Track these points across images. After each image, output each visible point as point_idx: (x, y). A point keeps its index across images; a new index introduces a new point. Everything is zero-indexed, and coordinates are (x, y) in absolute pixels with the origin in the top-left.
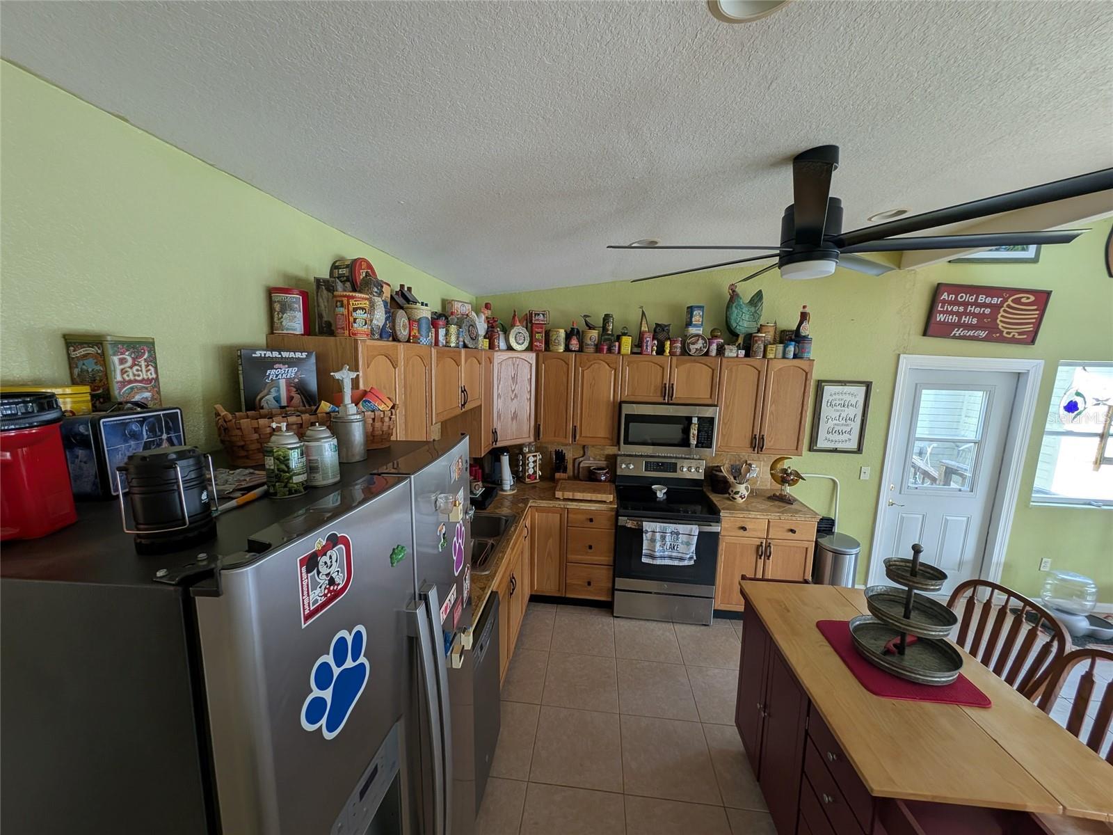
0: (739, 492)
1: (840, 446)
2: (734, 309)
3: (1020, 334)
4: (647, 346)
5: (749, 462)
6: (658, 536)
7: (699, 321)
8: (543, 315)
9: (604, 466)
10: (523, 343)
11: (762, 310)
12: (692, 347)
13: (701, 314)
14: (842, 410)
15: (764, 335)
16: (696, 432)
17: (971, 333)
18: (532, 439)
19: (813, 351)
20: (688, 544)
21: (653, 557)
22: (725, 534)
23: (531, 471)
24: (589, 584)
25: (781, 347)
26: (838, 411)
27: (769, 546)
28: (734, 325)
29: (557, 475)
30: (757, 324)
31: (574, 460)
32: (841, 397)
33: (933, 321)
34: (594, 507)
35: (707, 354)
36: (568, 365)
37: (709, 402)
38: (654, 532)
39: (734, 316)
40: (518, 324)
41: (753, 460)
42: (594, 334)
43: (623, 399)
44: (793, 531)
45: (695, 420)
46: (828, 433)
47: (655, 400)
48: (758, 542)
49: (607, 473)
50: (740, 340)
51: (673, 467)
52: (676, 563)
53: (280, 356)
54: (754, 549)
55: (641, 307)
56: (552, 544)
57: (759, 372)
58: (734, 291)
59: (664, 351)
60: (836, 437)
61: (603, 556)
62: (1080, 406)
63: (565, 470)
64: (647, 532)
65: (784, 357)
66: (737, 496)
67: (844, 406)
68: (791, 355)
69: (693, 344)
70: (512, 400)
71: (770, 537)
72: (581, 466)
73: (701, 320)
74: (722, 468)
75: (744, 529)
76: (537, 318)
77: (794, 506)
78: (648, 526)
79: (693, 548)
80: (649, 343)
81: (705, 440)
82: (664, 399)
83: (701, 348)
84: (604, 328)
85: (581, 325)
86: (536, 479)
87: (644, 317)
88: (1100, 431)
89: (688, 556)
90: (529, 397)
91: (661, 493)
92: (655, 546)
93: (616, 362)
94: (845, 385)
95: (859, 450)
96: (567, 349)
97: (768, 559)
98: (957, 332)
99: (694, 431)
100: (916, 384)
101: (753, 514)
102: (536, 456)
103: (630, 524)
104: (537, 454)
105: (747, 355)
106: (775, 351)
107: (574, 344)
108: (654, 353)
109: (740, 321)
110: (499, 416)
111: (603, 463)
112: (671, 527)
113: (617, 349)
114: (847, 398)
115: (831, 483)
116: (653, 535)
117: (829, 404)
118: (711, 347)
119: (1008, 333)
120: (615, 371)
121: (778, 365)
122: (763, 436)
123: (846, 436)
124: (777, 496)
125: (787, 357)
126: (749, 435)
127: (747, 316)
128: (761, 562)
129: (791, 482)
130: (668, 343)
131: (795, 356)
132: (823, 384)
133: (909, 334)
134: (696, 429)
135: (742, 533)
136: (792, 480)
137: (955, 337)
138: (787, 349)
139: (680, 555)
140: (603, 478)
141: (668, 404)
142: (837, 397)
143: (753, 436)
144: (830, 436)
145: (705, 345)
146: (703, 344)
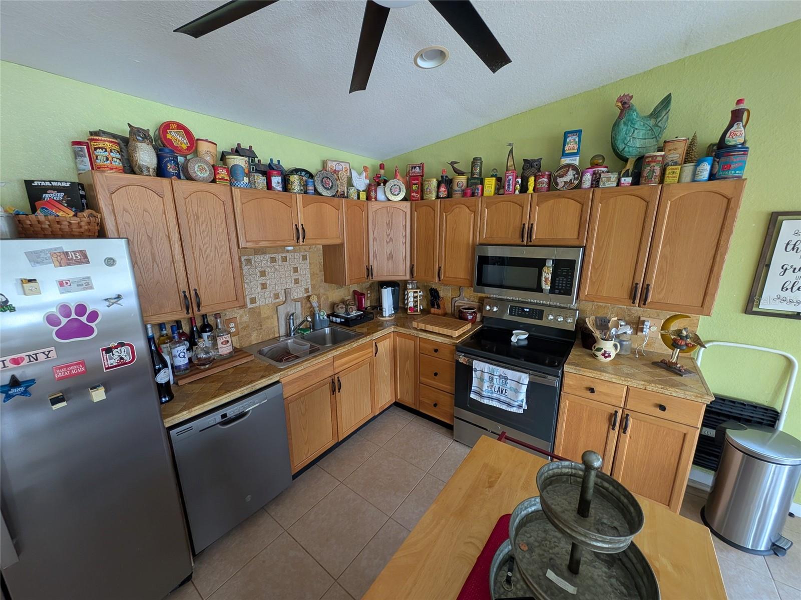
0: (602, 349)
4: (509, 185)
5: (642, 319)
6: (486, 376)
7: (573, 149)
8: (419, 167)
9: (475, 306)
10: (398, 195)
12: (559, 180)
13: (577, 140)
15: (665, 153)
16: (550, 276)
18: (408, 277)
20: (517, 391)
21: (482, 396)
22: (569, 391)
23: (411, 305)
24: (435, 405)
25: (689, 167)
27: (625, 418)
28: (621, 146)
29: (433, 310)
30: (657, 141)
31: (452, 299)
34: (440, 339)
35: (579, 186)
36: (434, 211)
37: (576, 243)
38: (482, 371)
39: (621, 135)
40: (399, 177)
41: (650, 317)
42: (462, 180)
43: (482, 242)
44: (663, 408)
45: (550, 263)
46: (785, 289)
47: (512, 242)
48: (612, 410)
49: (474, 312)
50: (630, 166)
51: (539, 314)
52: (504, 407)
53: (51, 185)
54: (605, 416)
55: (510, 145)
56: (409, 365)
57: (648, 203)
58: (626, 104)
59: (527, 189)
60: (797, 296)
61: (446, 384)
63: (439, 307)
64: (476, 371)
65: (694, 180)
66: (599, 354)
68: (705, 175)
69: (562, 176)
70: (388, 243)
71: (628, 407)
72: (456, 304)
73: (577, 146)
74: (587, 320)
75: (592, 390)
76: (413, 171)
77: (685, 379)
78: (477, 364)
79: (523, 396)
80: (511, 182)
81: (564, 284)
82: (523, 241)
83: (571, 180)
84: (472, 174)
85: (450, 173)
86: (417, 311)
87: (511, 156)
89: (516, 404)
90: (404, 241)
91: (519, 337)
92: (482, 386)
93: (475, 205)
96: (438, 197)
97: (624, 432)
99: (547, 274)
102: (417, 292)
103: (462, 359)
104: (418, 291)
105: (636, 182)
106: (680, 172)
107: (443, 191)
108: (517, 192)
109: (630, 141)
110: (375, 256)
111: (476, 304)
112: (499, 371)
113: (480, 191)
115: (783, 363)
116: (482, 375)
117: (790, 247)
118: (584, 178)
120: (474, 215)
121: (680, 191)
122: (648, 285)
124: (664, 363)
125: (698, 178)
126: (628, 284)
127: (642, 132)
128: (614, 434)
129: (685, 348)
130: (532, 180)
131: (712, 177)
132: (780, 218)
134: (551, 272)
135: (588, 394)
136: (688, 344)
138: (698, 169)
139: (508, 400)
140: (470, 317)
141: (527, 246)
143: (634, 285)
144: (787, 294)
145: (576, 176)
146: (574, 175)
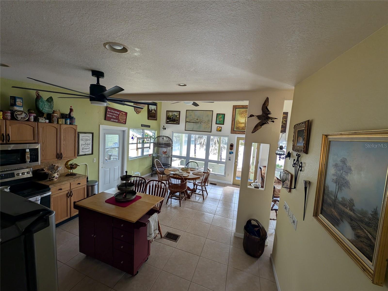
0: (55, 176)
1: (86, 153)
2: (40, 102)
3: (123, 121)
7: (20, 104)
11: (53, 105)
12: (18, 116)
13: (21, 101)
14: (86, 142)
15: (56, 115)
16: (29, 156)
17: (115, 120)
19: (76, 122)
25: (64, 120)
26: (85, 142)
27: (71, 192)
30: (52, 110)
32: (85, 137)
33: (107, 116)
35: (28, 120)
37: (34, 142)
44: (79, 184)
45: (28, 150)
46: (82, 149)
48: (67, 192)
50: (45, 116)
51: (13, 175)
54: (66, 195)
57: (57, 129)
58: (39, 95)
60: (85, 150)
62: (134, 138)
65: (66, 124)
66: (54, 178)
67: (86, 140)
68: (68, 123)
71: (71, 189)
75: (61, 189)
77: (77, 176)
81: (35, 158)
82: (3, 142)
83: (24, 117)
88: (136, 142)
94: (86, 134)
95: (92, 153)
97: (72, 197)
98: (112, 120)
100: (104, 133)
101: (64, 183)
105: (50, 122)
106: (62, 121)
109: (44, 108)
114: (87, 138)
115: (85, 165)
117: (82, 140)
118: (31, 118)
119: (121, 121)
121: (64, 126)
122: (61, 153)
123: (88, 150)
124: (69, 174)
126: (55, 153)
127: (47, 106)
128: (69, 199)
129: (74, 168)
131: (70, 124)
132: (79, 133)
133: (101, 119)
134: (29, 154)
135: (60, 191)
136: (75, 167)
137: (111, 121)
138: (67, 121)
141: (7, 144)
142: (84, 137)
143: (57, 154)
144: (83, 150)
145: (26, 116)
146: (25, 115)
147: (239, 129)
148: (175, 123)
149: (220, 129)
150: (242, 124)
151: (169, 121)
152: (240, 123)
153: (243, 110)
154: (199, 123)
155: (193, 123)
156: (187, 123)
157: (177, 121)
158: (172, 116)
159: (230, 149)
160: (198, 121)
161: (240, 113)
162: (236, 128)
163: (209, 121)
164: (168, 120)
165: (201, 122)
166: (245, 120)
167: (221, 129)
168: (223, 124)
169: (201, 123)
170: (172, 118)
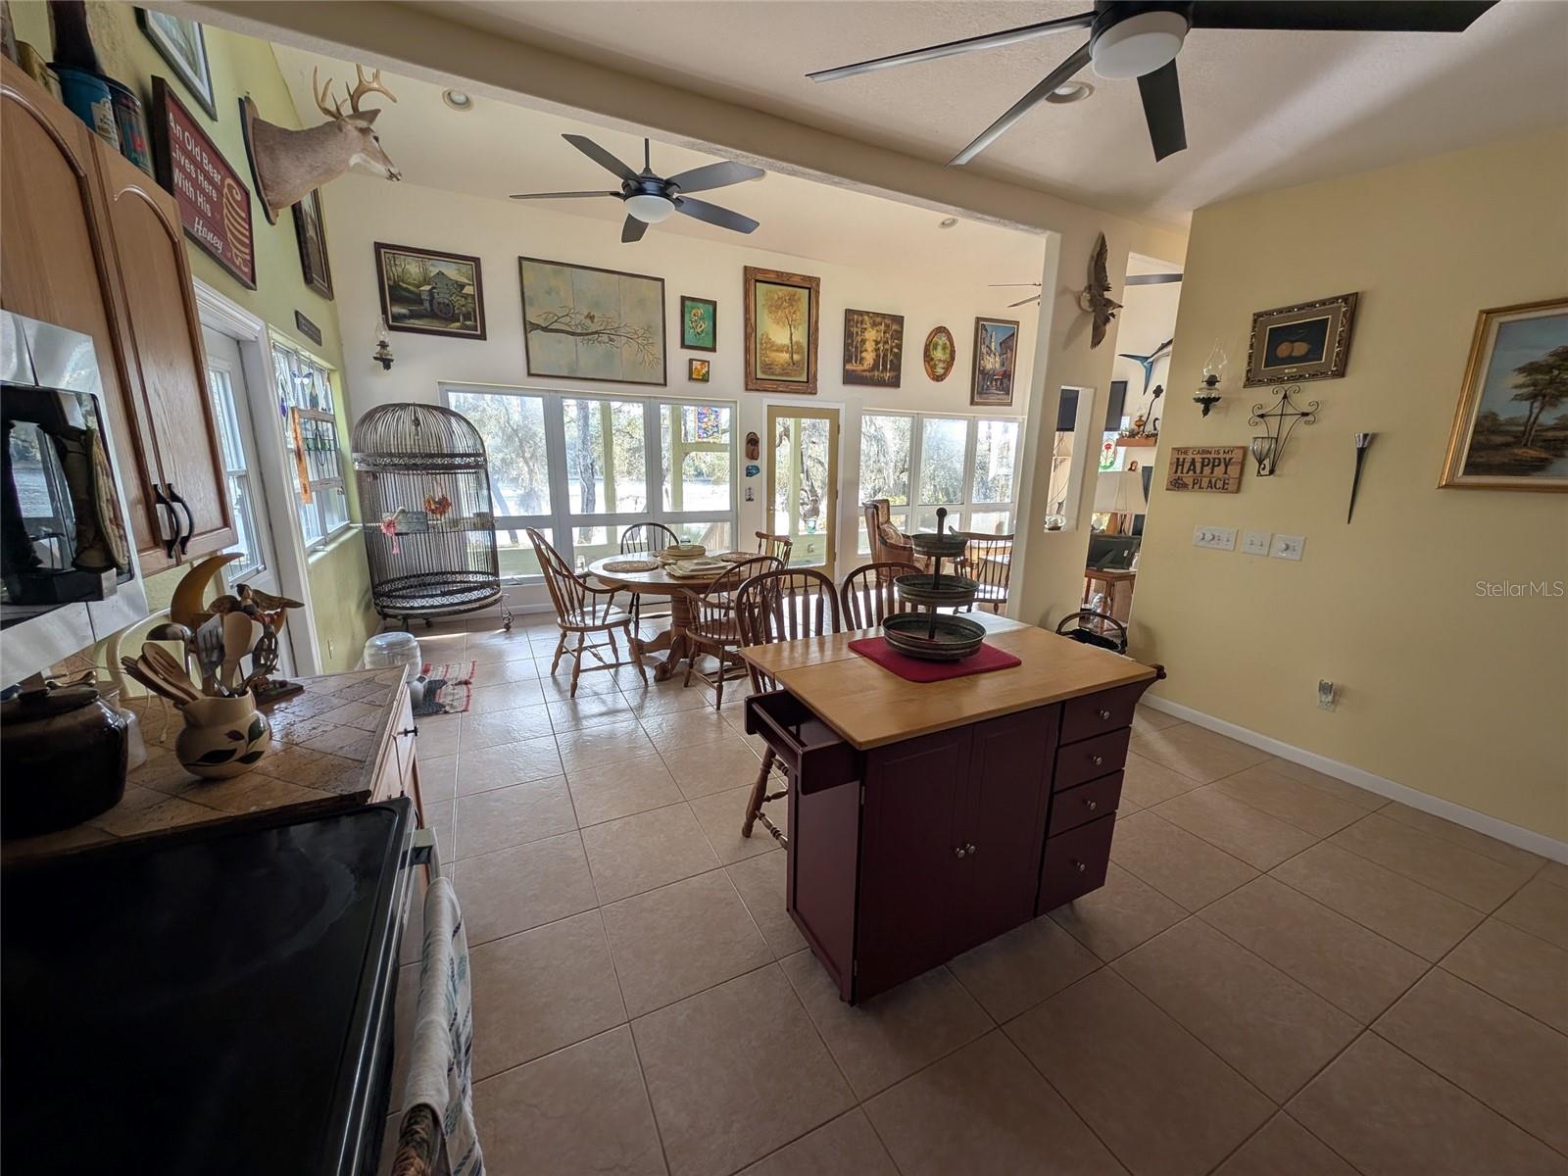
137: (196, 238)
147: (773, 374)
148: (454, 327)
149: (704, 371)
150: (782, 351)
151: (404, 311)
152: (774, 348)
153: (781, 290)
154: (605, 338)
155: (573, 334)
156: (534, 335)
157: (467, 317)
158: (426, 281)
159: (747, 456)
160: (594, 328)
161: (771, 306)
162: (761, 368)
163: (648, 328)
164: (398, 310)
165: (612, 334)
166: (789, 336)
167: (708, 372)
168: (714, 349)
169: (611, 340)
170: (425, 296)
